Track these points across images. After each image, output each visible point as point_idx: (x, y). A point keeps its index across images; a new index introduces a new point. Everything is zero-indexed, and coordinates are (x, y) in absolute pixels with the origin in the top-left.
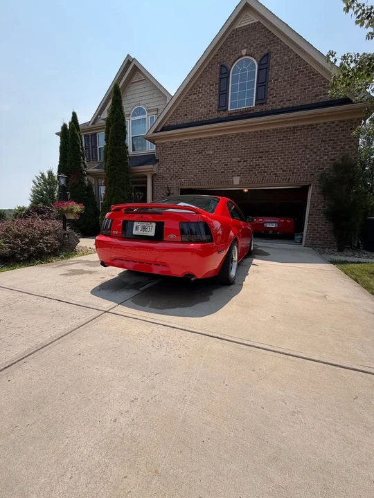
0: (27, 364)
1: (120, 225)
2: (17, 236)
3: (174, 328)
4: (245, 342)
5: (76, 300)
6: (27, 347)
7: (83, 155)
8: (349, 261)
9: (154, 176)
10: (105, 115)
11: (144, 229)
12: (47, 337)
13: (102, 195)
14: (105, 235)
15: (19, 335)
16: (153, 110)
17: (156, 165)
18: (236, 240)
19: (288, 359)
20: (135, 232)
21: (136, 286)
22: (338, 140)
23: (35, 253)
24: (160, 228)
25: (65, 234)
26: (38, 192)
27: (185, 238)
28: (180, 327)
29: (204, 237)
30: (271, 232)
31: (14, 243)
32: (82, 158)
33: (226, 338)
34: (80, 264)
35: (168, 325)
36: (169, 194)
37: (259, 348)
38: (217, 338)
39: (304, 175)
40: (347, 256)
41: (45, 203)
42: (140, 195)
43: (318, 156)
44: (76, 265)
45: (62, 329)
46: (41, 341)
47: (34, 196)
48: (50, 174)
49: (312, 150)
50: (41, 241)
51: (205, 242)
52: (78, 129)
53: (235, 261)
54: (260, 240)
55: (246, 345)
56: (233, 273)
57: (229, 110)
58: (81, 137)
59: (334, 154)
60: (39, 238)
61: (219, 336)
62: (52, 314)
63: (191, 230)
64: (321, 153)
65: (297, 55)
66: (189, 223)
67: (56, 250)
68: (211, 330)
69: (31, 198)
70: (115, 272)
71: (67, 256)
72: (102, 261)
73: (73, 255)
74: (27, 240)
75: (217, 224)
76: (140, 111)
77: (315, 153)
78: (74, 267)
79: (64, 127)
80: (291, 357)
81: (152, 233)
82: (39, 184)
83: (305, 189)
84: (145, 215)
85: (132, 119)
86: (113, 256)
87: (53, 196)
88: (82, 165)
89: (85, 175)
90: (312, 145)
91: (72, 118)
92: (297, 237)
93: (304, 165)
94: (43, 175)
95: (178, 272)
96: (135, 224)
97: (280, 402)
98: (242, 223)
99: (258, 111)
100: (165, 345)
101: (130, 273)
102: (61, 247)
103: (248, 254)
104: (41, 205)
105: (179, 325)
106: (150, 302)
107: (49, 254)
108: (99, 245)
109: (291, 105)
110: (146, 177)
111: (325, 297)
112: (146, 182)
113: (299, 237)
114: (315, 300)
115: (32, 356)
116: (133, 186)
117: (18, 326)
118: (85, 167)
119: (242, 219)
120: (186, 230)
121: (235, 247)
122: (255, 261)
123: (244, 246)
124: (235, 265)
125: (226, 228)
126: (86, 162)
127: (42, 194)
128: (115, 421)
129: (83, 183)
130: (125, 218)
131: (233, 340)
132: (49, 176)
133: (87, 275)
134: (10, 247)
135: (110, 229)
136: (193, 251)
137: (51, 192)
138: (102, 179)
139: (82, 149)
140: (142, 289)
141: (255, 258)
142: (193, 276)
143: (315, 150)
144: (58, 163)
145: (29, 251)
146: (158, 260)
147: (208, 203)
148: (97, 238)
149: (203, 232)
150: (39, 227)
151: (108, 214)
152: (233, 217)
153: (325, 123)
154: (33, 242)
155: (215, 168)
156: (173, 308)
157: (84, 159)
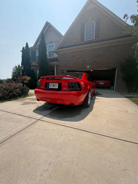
0: (4, 145)
1: (44, 84)
2: (5, 89)
3: (67, 127)
4: (97, 133)
5: (27, 114)
6: (5, 137)
7: (30, 59)
8: (133, 96)
9: (57, 66)
10: (38, 44)
11: (54, 86)
12: (14, 131)
13: (38, 73)
14: (39, 89)
15: (2, 131)
16: (56, 41)
17: (58, 62)
18: (90, 89)
19: (117, 141)
20: (50, 87)
21: (51, 109)
22: (127, 50)
23: (12, 96)
24: (60, 85)
25: (24, 88)
26: (14, 73)
27: (70, 89)
28: (69, 126)
29: (78, 89)
30: (101, 86)
31: (4, 92)
32: (30, 60)
33: (89, 131)
34: (29, 100)
35: (64, 125)
36: (63, 73)
37: (103, 136)
38: (85, 131)
39: (114, 64)
40: (132, 95)
41: (17, 77)
42: (52, 73)
43: (119, 57)
44: (28, 100)
45: (20, 128)
46: (11, 133)
47: (13, 75)
48: (19, 66)
49: (117, 55)
50: (14, 91)
51: (78, 90)
52: (29, 49)
53: (90, 98)
54: (98, 89)
55: (98, 134)
56: (89, 102)
57: (85, 40)
58: (30, 52)
59: (126, 56)
60: (13, 90)
61: (86, 130)
62: (17, 121)
63: (73, 86)
64: (120, 55)
65: (110, 19)
66: (72, 83)
67: (20, 94)
68: (82, 128)
69: (12, 75)
70: (42, 103)
71: (24, 97)
72: (37, 99)
73: (26, 96)
74: (9, 91)
75: (82, 83)
76: (51, 42)
77: (118, 56)
78: (27, 101)
79: (23, 48)
80: (118, 140)
81: (57, 87)
82: (15, 70)
83: (114, 69)
84: (54, 80)
85: (48, 45)
86: (41, 97)
87: (20, 74)
88: (30, 62)
89: (31, 66)
90: (117, 53)
91: (26, 45)
92: (112, 88)
93: (114, 60)
94: (16, 67)
95: (68, 103)
96: (50, 84)
97: (117, 164)
98: (91, 83)
99: (96, 40)
100: (63, 135)
101: (48, 103)
102: (22, 93)
103: (94, 95)
104: (15, 78)
105: (69, 125)
106: (57, 115)
107: (17, 96)
108: (36, 92)
109: (109, 38)
110: (54, 66)
111: (127, 112)
112: (54, 68)
113: (113, 88)
114: (123, 113)
115: (7, 141)
116: (49, 70)
117: (2, 126)
118: (31, 63)
119: (91, 81)
120: (70, 86)
121: (90, 92)
122: (97, 97)
123: (92, 92)
124: (89, 99)
125: (86, 85)
126: (32, 61)
127: (16, 74)
128: (41, 175)
129: (31, 69)
130: (46, 82)
131: (92, 132)
132: (18, 67)
133: (32, 104)
134: (2, 94)
135: (40, 86)
136: (74, 94)
137: (19, 73)
138: (38, 67)
139: (30, 56)
140: (53, 109)
141: (97, 96)
142: (74, 104)
143: (118, 55)
144: (21, 62)
145: (10, 95)
146: (59, 98)
147: (78, 75)
148: (35, 90)
149: (77, 86)
150: (13, 86)
151: (39, 80)
152: (88, 80)
153: (122, 44)
154: (11, 91)
155: (80, 62)
156: (66, 118)
157: (31, 60)
